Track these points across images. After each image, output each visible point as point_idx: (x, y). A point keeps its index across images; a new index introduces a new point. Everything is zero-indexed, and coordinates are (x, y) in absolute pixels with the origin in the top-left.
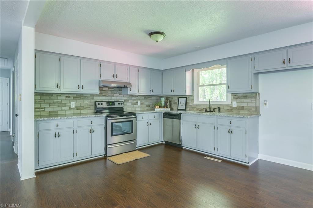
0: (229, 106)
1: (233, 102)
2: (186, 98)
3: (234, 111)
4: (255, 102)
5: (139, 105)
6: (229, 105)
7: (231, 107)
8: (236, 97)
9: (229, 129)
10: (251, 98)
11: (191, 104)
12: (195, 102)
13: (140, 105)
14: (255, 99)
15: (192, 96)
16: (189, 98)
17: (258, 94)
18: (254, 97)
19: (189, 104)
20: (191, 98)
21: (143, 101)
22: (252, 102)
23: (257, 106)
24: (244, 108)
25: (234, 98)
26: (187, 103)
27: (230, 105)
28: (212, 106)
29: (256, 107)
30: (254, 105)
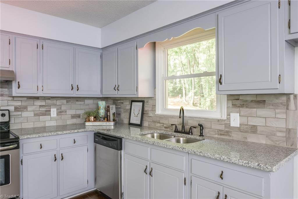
0: (223, 123)
1: (231, 114)
2: (143, 102)
3: (233, 135)
4: (284, 116)
5: (52, 115)
6: (222, 120)
7: (228, 125)
8: (238, 103)
9: (219, 193)
10: (275, 106)
11: (151, 114)
12: (159, 111)
13: (55, 115)
14: (284, 111)
15: (152, 99)
16: (148, 102)
17: (292, 97)
18: (281, 103)
19: (148, 114)
20: (151, 102)
21: (63, 108)
22: (278, 116)
23: (290, 128)
24: (256, 130)
25: (234, 105)
26: (145, 112)
27: (225, 120)
28: (189, 122)
29: (289, 131)
30: (282, 125)
